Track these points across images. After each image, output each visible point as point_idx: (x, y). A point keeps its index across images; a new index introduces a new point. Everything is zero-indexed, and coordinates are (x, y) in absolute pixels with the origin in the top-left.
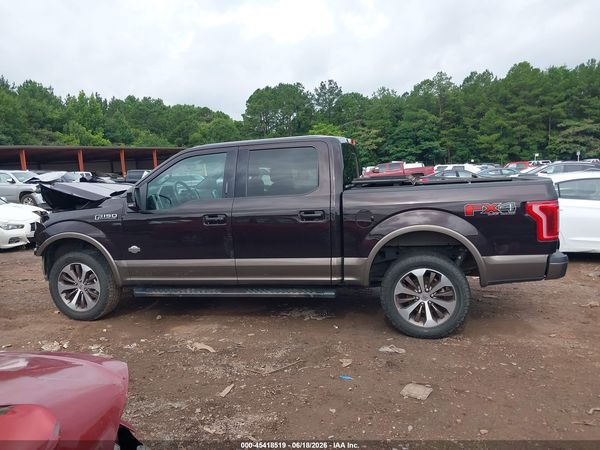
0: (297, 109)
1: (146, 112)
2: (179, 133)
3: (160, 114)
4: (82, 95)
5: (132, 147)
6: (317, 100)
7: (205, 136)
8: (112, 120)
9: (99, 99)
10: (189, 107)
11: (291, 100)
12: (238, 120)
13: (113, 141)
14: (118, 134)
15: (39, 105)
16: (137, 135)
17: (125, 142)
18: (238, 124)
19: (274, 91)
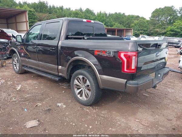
0: (170, 15)
1: (118, 17)
2: (127, 24)
3: (123, 18)
4: (100, 12)
5: (112, 28)
6: (180, 12)
7: (135, 25)
8: (108, 20)
9: (105, 13)
10: (133, 15)
11: (168, 12)
12: (148, 20)
13: (107, 26)
14: (109, 24)
15: (89, 15)
16: (114, 24)
17: (111, 26)
18: (148, 21)
19: (163, 9)
